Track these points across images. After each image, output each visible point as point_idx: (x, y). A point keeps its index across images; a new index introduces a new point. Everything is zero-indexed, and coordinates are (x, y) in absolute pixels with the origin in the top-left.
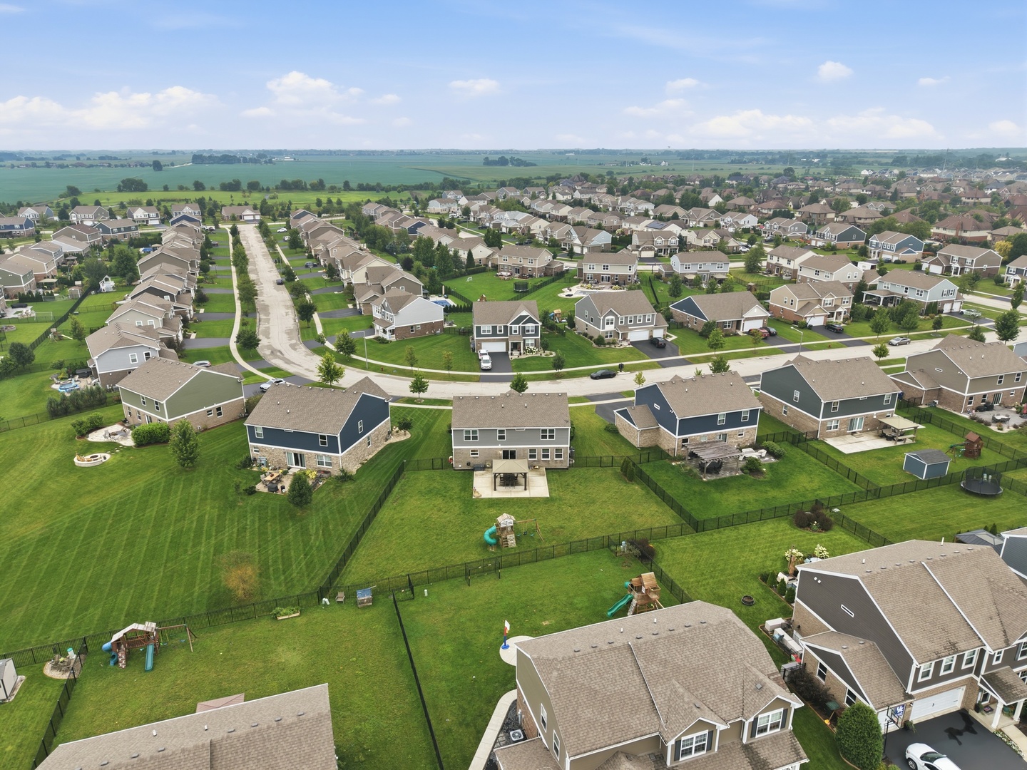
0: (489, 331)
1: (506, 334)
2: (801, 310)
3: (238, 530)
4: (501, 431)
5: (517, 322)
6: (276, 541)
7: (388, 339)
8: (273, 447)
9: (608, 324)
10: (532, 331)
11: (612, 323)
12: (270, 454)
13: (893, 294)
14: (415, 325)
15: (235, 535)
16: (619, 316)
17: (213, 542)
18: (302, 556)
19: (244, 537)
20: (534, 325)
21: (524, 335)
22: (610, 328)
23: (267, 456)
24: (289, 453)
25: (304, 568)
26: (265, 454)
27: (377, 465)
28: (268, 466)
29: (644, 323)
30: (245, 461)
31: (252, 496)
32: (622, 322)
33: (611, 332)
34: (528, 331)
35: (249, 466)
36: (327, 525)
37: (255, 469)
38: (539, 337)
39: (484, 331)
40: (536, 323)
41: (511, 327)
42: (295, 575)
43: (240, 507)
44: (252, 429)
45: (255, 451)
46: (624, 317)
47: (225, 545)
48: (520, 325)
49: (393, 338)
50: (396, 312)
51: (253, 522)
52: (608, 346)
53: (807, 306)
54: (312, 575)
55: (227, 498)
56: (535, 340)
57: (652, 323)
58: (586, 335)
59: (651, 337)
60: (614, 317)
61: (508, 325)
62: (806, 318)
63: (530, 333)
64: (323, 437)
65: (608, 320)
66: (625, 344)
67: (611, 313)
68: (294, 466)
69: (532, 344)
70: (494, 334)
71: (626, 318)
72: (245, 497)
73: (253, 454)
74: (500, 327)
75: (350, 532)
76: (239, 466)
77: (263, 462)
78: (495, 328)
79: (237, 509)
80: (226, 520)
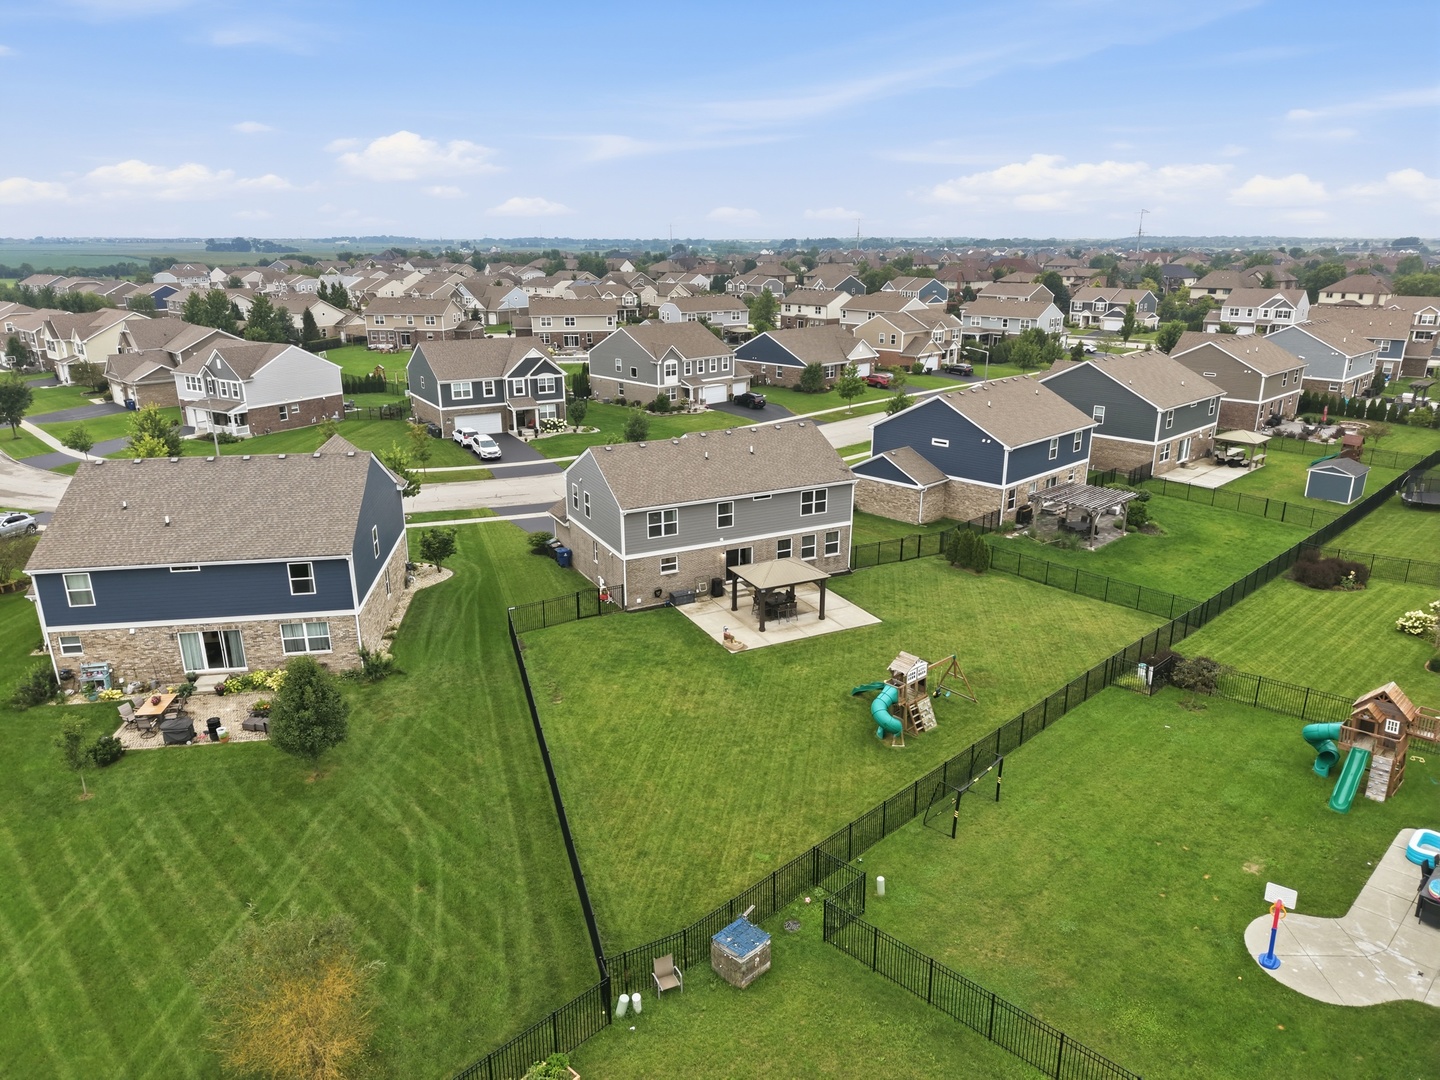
0: (467, 393)
1: (500, 397)
2: (908, 348)
3: (129, 872)
4: (724, 507)
5: (520, 372)
6: (292, 870)
7: (235, 434)
8: (132, 626)
9: (668, 374)
10: (550, 388)
11: (674, 373)
12: (123, 648)
13: (987, 330)
14: (289, 405)
15: (127, 890)
16: (684, 359)
17: (53, 933)
18: (416, 891)
19: (167, 886)
20: (553, 376)
21: (537, 397)
22: (672, 381)
23: (111, 657)
24: (185, 634)
25: (452, 921)
26: (102, 651)
27: (430, 633)
28: (116, 685)
29: (720, 374)
30: (38, 684)
31: (116, 767)
32: (688, 371)
33: (673, 389)
34: (543, 388)
35: (53, 696)
36: (422, 790)
37: (78, 700)
38: (564, 400)
39: (458, 394)
40: (556, 372)
41: (510, 383)
42: (439, 954)
43: (91, 806)
44: (51, 584)
45: (66, 650)
46: (690, 360)
47: (109, 927)
48: (528, 377)
49: (246, 432)
50: (247, 376)
51: (169, 837)
52: (675, 413)
53: (915, 343)
54: (500, 937)
55: (27, 792)
56: (557, 405)
57: (729, 373)
58: (623, 402)
59: (731, 395)
60: (676, 362)
61: (506, 378)
62: (919, 359)
63: (547, 392)
64: (300, 570)
65: (668, 367)
66: (701, 408)
67: (672, 354)
68: (207, 669)
69: (551, 414)
70: (478, 398)
71: (694, 362)
72: (95, 774)
73: (59, 660)
74: (488, 384)
75: (505, 790)
76: (16, 701)
77: (100, 677)
78: (477, 386)
79: (83, 812)
80: (60, 854)
